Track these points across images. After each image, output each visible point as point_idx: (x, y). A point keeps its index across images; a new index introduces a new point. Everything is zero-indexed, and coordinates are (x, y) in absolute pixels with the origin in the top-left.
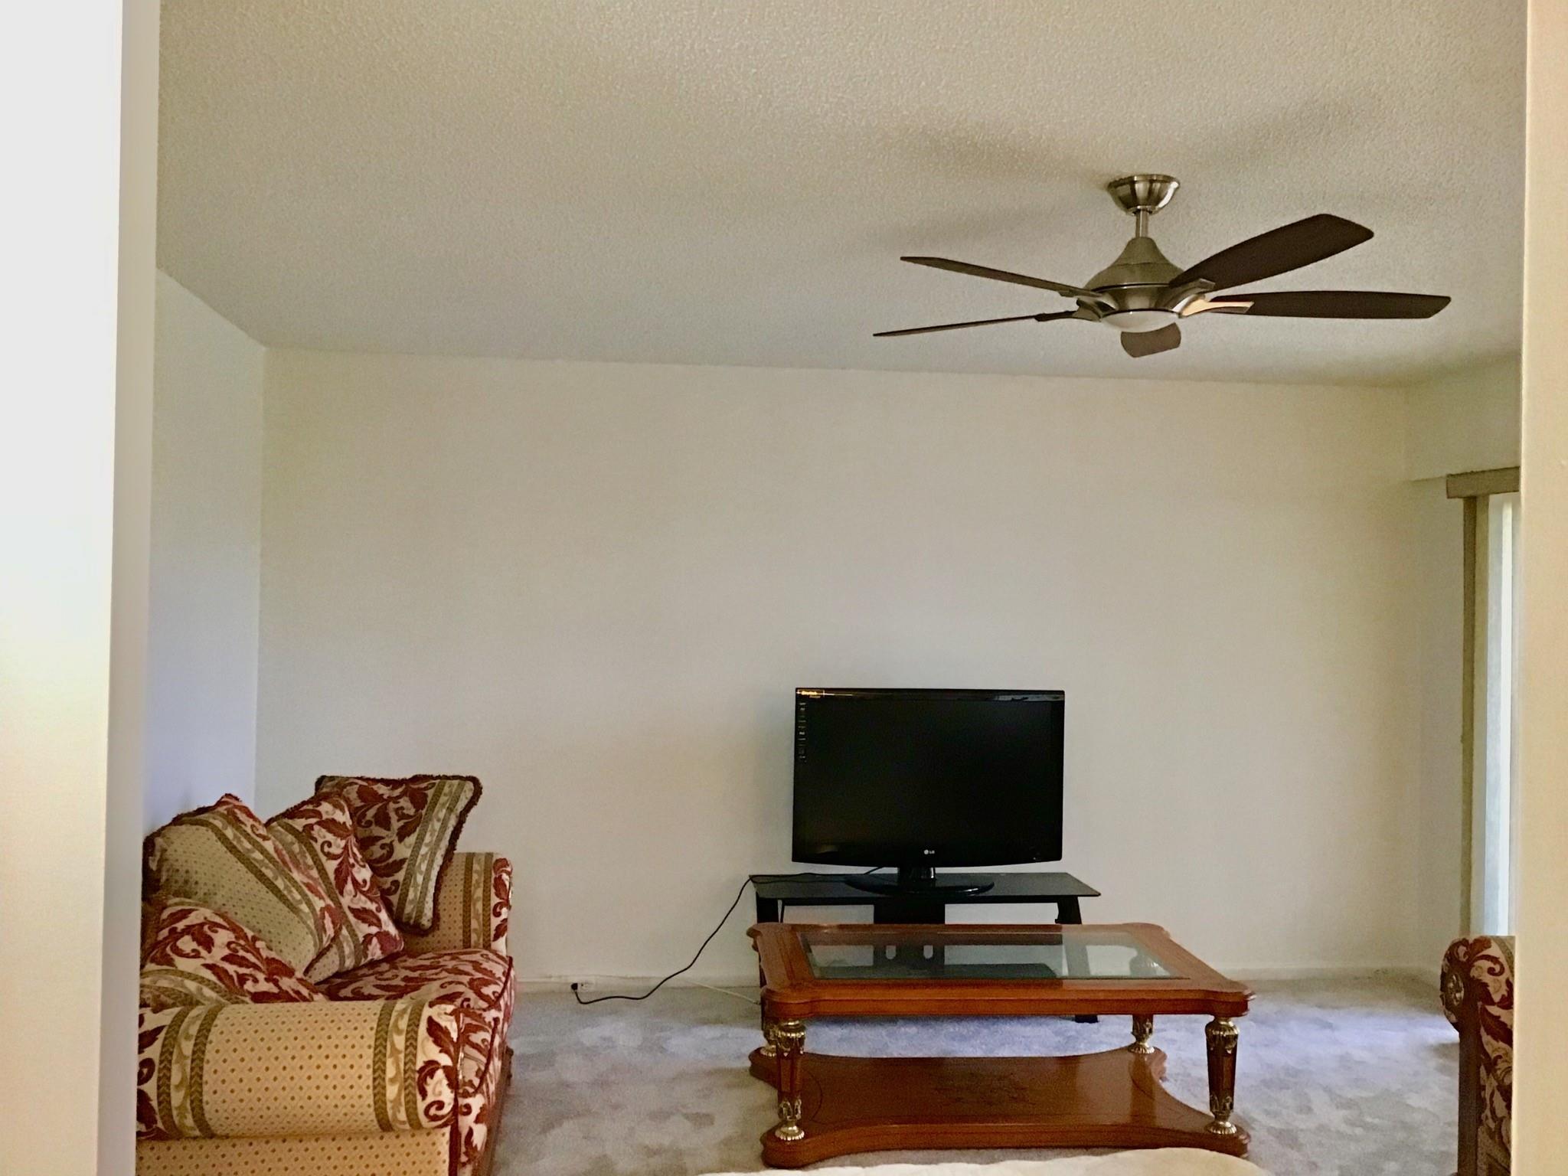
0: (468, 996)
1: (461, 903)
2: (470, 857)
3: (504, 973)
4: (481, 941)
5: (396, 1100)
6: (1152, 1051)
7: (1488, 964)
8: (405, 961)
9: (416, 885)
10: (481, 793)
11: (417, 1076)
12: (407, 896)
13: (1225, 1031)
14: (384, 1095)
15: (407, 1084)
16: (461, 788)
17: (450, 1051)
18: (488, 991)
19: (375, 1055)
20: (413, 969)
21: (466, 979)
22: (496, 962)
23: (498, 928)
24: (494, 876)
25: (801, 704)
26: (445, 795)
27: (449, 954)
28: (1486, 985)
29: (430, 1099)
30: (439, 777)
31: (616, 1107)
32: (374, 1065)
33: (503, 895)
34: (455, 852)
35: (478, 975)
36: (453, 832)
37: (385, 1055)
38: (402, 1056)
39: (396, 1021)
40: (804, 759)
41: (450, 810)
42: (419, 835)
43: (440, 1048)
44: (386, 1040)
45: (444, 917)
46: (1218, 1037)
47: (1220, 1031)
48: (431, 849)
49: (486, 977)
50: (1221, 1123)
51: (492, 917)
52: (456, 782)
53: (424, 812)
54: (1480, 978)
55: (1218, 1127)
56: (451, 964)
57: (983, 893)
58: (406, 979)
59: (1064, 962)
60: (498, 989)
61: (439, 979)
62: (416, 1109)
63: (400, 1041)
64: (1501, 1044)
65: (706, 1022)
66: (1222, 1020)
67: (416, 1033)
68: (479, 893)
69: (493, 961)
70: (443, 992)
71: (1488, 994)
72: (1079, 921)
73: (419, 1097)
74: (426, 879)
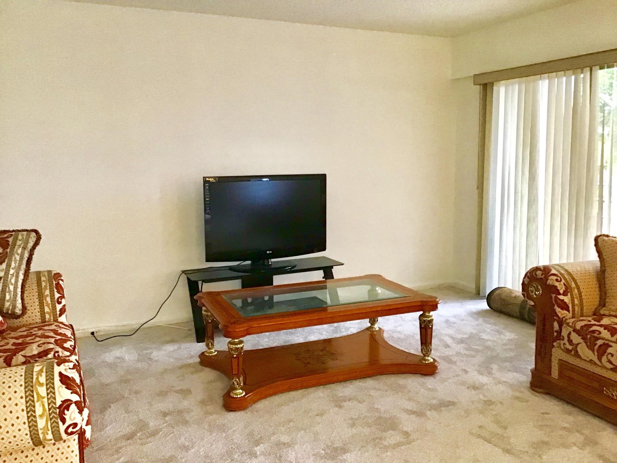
0: (57, 350)
1: (37, 298)
2: (38, 274)
3: (72, 334)
4: (52, 318)
5: (46, 428)
6: (377, 329)
7: (555, 278)
8: (10, 334)
9: (10, 292)
10: (41, 238)
11: (58, 410)
12: (5, 298)
13: (429, 318)
14: (36, 426)
15: (51, 417)
16: (28, 236)
17: (77, 391)
18: (68, 345)
19: (27, 402)
20: (17, 338)
21: (52, 340)
22: (65, 328)
23: (61, 310)
24: (54, 283)
25: (206, 185)
26: (20, 240)
27: (36, 327)
28: (556, 287)
29: (68, 423)
30: (13, 231)
31: (136, 393)
32: (27, 408)
33: (61, 292)
34: (30, 271)
35: (59, 337)
36: (27, 261)
37: (33, 401)
38: (45, 400)
39: (37, 378)
40: (209, 212)
41: (24, 248)
42: (7, 264)
43: (71, 391)
44: (32, 391)
45: (28, 307)
46: (426, 321)
47: (427, 318)
48: (16, 271)
49: (64, 338)
50: (427, 358)
51: (57, 305)
52: (25, 233)
53: (8, 250)
54: (553, 284)
55: (425, 360)
56: (40, 333)
57: (293, 269)
58: (14, 344)
59: (328, 296)
60: (72, 343)
61: (36, 342)
62: (59, 431)
63: (43, 391)
64: (565, 312)
65: (168, 342)
66: (427, 313)
67: (53, 384)
68: (47, 292)
69: (63, 328)
70: (41, 349)
71: (558, 290)
72: (333, 278)
73: (60, 423)
74: (15, 288)
